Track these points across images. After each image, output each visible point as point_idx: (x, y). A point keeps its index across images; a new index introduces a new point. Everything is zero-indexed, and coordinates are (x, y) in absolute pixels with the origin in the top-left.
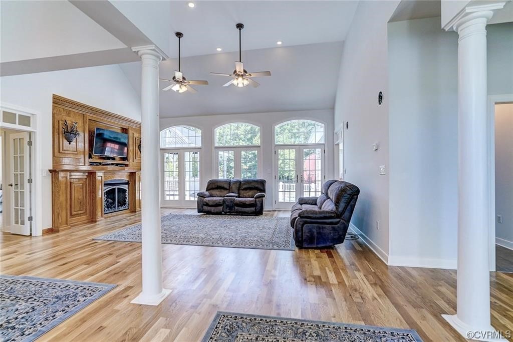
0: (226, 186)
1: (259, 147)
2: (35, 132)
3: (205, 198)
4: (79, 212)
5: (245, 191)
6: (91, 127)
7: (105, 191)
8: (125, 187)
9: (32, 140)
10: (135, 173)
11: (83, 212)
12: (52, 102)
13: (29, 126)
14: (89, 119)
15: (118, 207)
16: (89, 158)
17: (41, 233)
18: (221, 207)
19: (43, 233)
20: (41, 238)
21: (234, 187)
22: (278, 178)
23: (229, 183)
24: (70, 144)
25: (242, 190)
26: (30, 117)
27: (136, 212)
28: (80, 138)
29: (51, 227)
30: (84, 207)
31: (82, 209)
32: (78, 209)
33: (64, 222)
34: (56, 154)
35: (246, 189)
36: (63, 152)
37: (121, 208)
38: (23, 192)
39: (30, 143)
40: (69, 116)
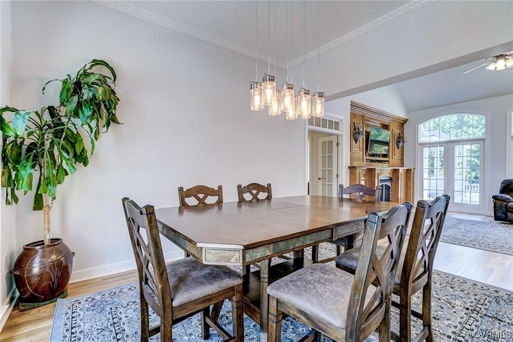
2: (342, 135)
3: (509, 202)
8: (389, 184)
9: (340, 142)
10: (398, 169)
12: (350, 107)
13: (338, 130)
16: (366, 155)
24: (356, 143)
26: (338, 122)
38: (332, 185)
39: (338, 145)
40: (355, 118)
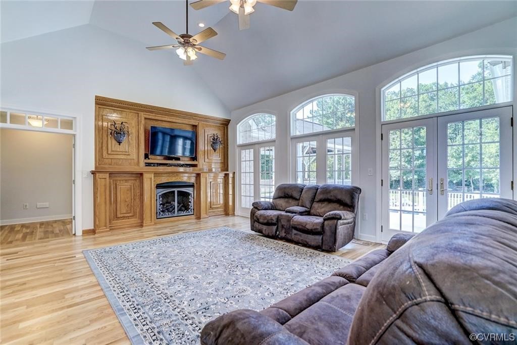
0: (296, 195)
1: (354, 130)
3: (259, 210)
4: (126, 215)
5: (320, 204)
6: (147, 126)
7: (160, 194)
8: (189, 190)
9: (76, 143)
10: (200, 174)
11: (131, 214)
12: (94, 103)
13: (71, 129)
14: (145, 118)
15: (178, 211)
16: (145, 159)
17: (81, 234)
18: (275, 228)
19: (83, 234)
20: (81, 238)
21: (306, 197)
22: (387, 184)
23: (301, 190)
24: (120, 145)
25: (318, 202)
27: (200, 218)
28: (133, 139)
29: (93, 228)
30: (132, 210)
31: (129, 212)
32: (125, 212)
33: (103, 224)
34: (104, 155)
35: (321, 201)
36: (112, 153)
37: (182, 213)
39: (74, 146)
